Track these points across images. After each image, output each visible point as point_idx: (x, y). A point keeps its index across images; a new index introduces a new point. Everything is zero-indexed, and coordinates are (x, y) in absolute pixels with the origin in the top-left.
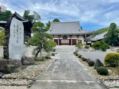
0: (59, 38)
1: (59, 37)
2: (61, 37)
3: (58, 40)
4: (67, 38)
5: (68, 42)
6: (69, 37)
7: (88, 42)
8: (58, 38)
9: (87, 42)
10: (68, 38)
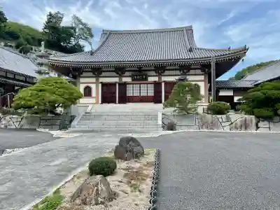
0: (120, 80)
1: (121, 76)
2: (127, 74)
3: (114, 84)
4: (146, 79)
5: (151, 93)
6: (153, 73)
7: (222, 93)
8: (116, 80)
9: (218, 91)
10: (151, 79)
